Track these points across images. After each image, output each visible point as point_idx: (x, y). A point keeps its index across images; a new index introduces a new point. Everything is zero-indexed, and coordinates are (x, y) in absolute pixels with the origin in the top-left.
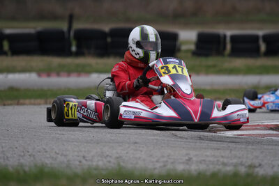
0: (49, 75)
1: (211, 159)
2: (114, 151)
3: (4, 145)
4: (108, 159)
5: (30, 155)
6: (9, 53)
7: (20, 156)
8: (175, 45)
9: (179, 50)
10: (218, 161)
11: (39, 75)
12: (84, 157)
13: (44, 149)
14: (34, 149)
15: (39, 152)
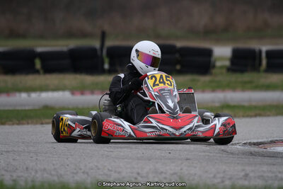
0: (82, 93)
1: (270, 175)
2: (168, 168)
3: (54, 162)
4: (164, 175)
5: (83, 173)
6: (41, 72)
7: (73, 173)
8: (210, 62)
9: (214, 66)
10: (276, 176)
11: (73, 93)
12: (138, 174)
13: (97, 166)
14: (86, 166)
15: (92, 169)
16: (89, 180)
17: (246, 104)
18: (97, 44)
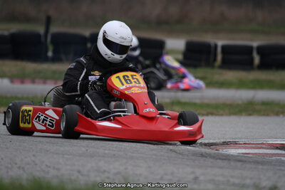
0: (22, 82)
1: (221, 179)
2: (111, 166)
4: (106, 174)
5: (19, 168)
7: (7, 167)
10: (228, 181)
11: (12, 81)
12: (79, 172)
13: (34, 161)
15: (29, 164)
16: (25, 176)
17: (198, 101)
18: (41, 30)
